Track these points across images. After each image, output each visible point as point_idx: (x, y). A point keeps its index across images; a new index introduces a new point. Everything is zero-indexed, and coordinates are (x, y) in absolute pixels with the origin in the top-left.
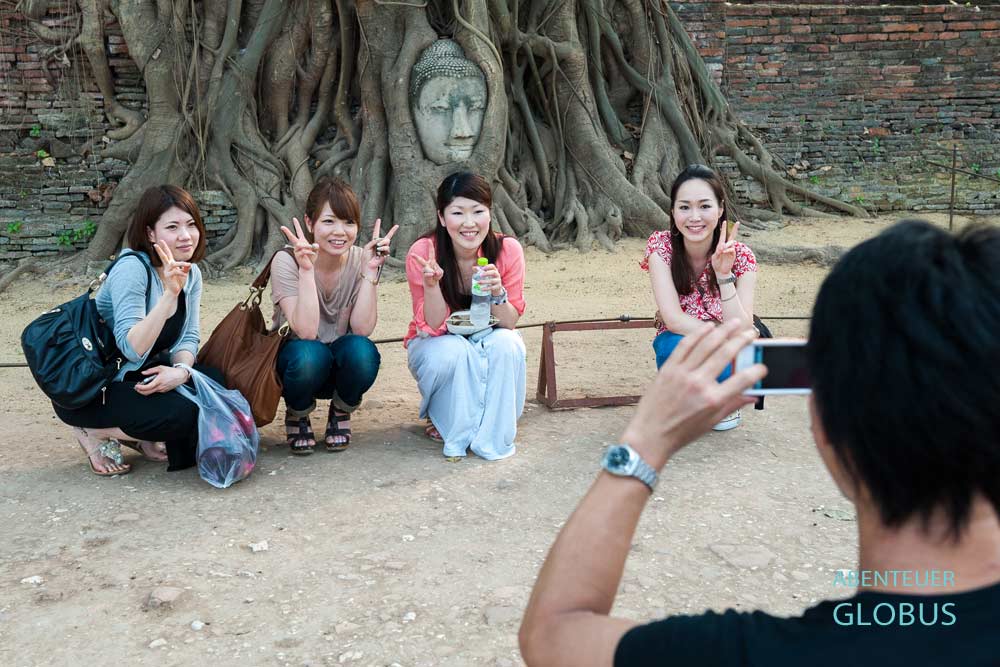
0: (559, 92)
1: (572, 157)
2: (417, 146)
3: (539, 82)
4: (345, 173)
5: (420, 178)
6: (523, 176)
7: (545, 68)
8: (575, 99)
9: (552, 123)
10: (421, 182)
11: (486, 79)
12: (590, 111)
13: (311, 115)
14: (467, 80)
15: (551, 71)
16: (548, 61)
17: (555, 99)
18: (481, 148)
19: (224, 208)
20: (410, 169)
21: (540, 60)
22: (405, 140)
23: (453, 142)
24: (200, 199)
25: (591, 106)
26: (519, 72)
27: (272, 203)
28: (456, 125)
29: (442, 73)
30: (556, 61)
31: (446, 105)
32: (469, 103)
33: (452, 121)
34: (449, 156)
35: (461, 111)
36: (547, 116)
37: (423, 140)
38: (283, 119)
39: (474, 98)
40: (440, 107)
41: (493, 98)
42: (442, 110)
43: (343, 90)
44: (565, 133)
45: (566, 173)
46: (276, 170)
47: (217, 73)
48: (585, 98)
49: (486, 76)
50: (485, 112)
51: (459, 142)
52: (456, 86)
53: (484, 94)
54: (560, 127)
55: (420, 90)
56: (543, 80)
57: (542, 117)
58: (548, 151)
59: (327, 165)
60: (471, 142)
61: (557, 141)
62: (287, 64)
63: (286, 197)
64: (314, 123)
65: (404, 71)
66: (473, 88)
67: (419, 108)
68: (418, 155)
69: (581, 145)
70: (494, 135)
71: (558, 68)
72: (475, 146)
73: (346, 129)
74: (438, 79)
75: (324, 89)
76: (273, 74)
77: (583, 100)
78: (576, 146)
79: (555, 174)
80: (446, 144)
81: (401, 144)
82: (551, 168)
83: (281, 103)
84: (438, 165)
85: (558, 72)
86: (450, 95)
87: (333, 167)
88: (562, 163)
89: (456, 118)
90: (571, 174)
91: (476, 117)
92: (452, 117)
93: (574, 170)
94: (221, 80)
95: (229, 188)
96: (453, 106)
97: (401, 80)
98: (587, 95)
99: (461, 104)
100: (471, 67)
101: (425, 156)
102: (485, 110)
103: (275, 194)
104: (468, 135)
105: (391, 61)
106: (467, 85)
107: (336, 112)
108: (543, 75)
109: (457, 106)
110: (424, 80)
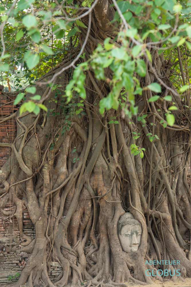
0: (163, 230)
1: (168, 251)
2: (121, 247)
4: (95, 256)
5: (122, 257)
6: (152, 257)
7: (158, 221)
8: (169, 232)
9: (161, 240)
10: (122, 258)
11: (141, 225)
12: (173, 235)
13: (83, 237)
14: (136, 226)
15: (161, 222)
16: (159, 219)
17: (162, 231)
18: (141, 248)
19: (58, 268)
20: (119, 254)
21: (157, 219)
22: (117, 245)
23: (132, 245)
24: (51, 265)
25: (174, 234)
26: (150, 222)
27: (74, 266)
28: (133, 240)
29: (128, 224)
30: (162, 219)
31: (130, 234)
32: (137, 233)
33: (132, 239)
34: (131, 250)
35: (135, 235)
36: (159, 237)
37: (122, 245)
38: (76, 238)
39: (138, 232)
40: (128, 234)
41: (144, 232)
42: (129, 235)
43: (94, 229)
44: (166, 243)
45: (166, 256)
46: (74, 254)
47: (57, 224)
48: (172, 231)
49: (141, 224)
50: (141, 236)
51: (134, 246)
52: (133, 228)
53: (141, 230)
54: (164, 241)
55: (121, 229)
56: (157, 225)
57: (157, 238)
58: (160, 249)
59: (89, 253)
60: (138, 245)
61: (163, 246)
62: (78, 221)
63: (78, 264)
64: (85, 239)
65: (116, 223)
66: (138, 228)
67: (121, 234)
68: (121, 250)
69: (171, 247)
70: (145, 243)
72: (139, 247)
73: (94, 242)
74: (127, 225)
76: (73, 224)
77: (171, 232)
78: (170, 247)
79: (163, 257)
80: (130, 246)
81: (116, 246)
82: (161, 254)
83: (75, 233)
84: (127, 253)
85: (163, 223)
86: (131, 230)
87: (91, 254)
88: (165, 253)
89: (133, 238)
90: (168, 256)
91: (139, 237)
92: (132, 238)
93: (169, 256)
94: (58, 226)
95: (60, 261)
96: (132, 234)
97: (115, 226)
98: (172, 230)
99: (135, 233)
100: (137, 222)
101: (123, 250)
102: (142, 235)
103: (75, 263)
104: (137, 243)
105: (111, 219)
106: (136, 227)
107: (91, 236)
108: (157, 224)
109: (133, 234)
110: (123, 226)
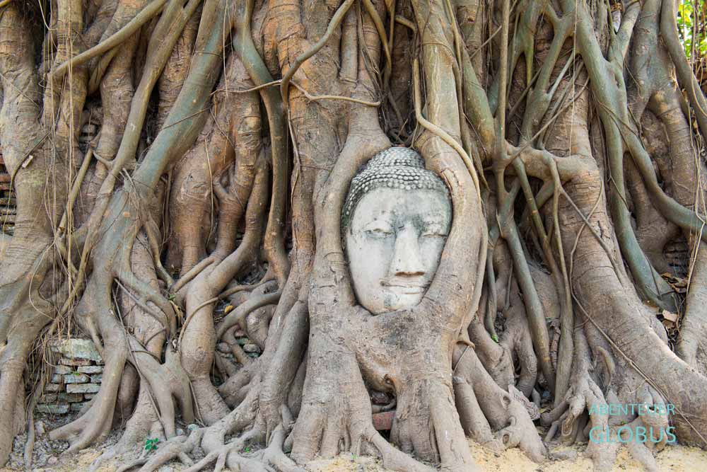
0: (564, 224)
1: (582, 313)
2: (345, 285)
3: (535, 212)
4: (262, 322)
5: (340, 333)
6: (510, 337)
7: (543, 194)
8: (586, 232)
9: (554, 267)
10: (342, 339)
11: (450, 194)
12: (610, 250)
13: (234, 247)
14: (421, 194)
15: (552, 196)
16: (547, 180)
17: (558, 232)
19: (93, 363)
20: (327, 318)
21: (536, 182)
22: (326, 277)
23: (394, 280)
24: (60, 349)
25: (612, 245)
26: (508, 198)
28: (398, 257)
30: (558, 180)
31: (386, 228)
32: (420, 226)
33: (393, 250)
34: (387, 303)
35: (408, 235)
36: (546, 258)
37: (355, 278)
38: (190, 251)
39: (428, 219)
40: (378, 230)
42: (380, 234)
43: (274, 217)
44: (573, 282)
45: (573, 336)
46: (157, 310)
47: (107, 187)
48: (602, 231)
49: (450, 190)
50: (445, 240)
51: (402, 281)
52: (402, 201)
54: (565, 271)
55: (354, 207)
56: (541, 210)
57: (539, 259)
58: (547, 305)
60: (421, 281)
61: (561, 292)
62: (198, 180)
63: (169, 351)
64: (235, 257)
65: (337, 184)
66: (430, 206)
68: (344, 297)
69: (596, 296)
70: (455, 273)
71: (562, 190)
72: (427, 287)
73: (277, 267)
74: (378, 191)
75: (251, 215)
76: (179, 192)
77: (599, 234)
78: (588, 297)
79: (556, 338)
80: (383, 284)
81: (321, 282)
82: (551, 328)
83: (188, 230)
84: (373, 314)
85: (562, 196)
86: (393, 212)
87: (247, 314)
88: (567, 322)
90: (581, 338)
91: (432, 246)
92: (393, 245)
93: (585, 334)
94: (110, 196)
95: (100, 336)
96: (396, 229)
97: (331, 196)
98: (605, 227)
99: (409, 225)
100: (429, 178)
101: (356, 301)
102: (445, 237)
103: (154, 347)
105: (324, 173)
106: (420, 200)
107: (265, 245)
108: (540, 204)
109: (401, 228)
110: (360, 193)
